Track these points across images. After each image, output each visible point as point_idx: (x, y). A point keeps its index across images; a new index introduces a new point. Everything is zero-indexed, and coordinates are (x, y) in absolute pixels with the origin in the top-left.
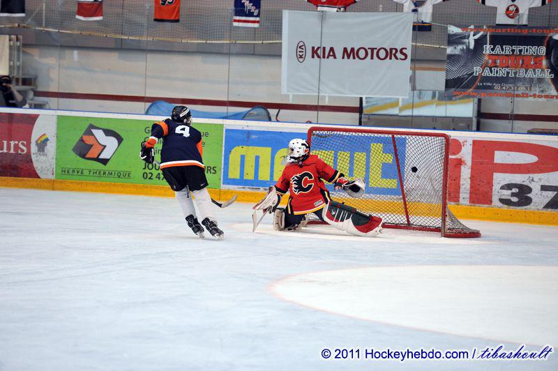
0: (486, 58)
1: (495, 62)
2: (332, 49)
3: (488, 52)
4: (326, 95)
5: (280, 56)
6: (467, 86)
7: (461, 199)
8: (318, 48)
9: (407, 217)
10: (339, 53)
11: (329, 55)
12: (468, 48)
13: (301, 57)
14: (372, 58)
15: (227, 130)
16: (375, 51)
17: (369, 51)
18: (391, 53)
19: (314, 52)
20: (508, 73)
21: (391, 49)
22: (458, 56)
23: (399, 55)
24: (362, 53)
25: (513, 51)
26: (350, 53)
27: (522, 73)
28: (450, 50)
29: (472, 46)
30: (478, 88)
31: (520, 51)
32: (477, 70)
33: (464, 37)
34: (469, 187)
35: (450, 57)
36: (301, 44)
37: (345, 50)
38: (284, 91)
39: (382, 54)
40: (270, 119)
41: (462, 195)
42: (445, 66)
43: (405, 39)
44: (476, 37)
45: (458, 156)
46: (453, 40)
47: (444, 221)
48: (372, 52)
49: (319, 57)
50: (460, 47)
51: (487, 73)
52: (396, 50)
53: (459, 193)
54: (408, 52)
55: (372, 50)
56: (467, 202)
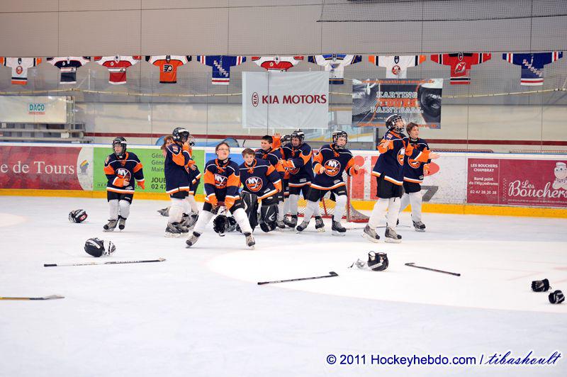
0: (379, 101)
1: (384, 103)
2: (276, 97)
3: (380, 97)
4: (273, 128)
5: (241, 104)
6: (367, 120)
7: (365, 196)
8: (267, 97)
9: (325, 209)
10: (281, 99)
11: (274, 101)
12: (366, 94)
13: (255, 103)
14: (303, 102)
15: (207, 154)
16: (305, 98)
17: (301, 98)
18: (315, 99)
19: (264, 99)
20: (393, 110)
21: (315, 96)
22: (360, 99)
23: (320, 99)
24: (296, 99)
25: (396, 95)
26: (288, 100)
27: (402, 110)
28: (354, 96)
29: (369, 93)
30: (374, 120)
31: (401, 95)
32: (373, 109)
33: (363, 87)
34: (370, 188)
35: (355, 100)
36: (255, 94)
37: (285, 97)
38: (244, 126)
39: (310, 99)
40: (238, 146)
41: (365, 194)
42: (351, 107)
43: (324, 89)
44: (372, 86)
45: (362, 168)
46: (356, 89)
47: (348, 211)
48: (304, 98)
49: (267, 102)
50: (361, 93)
51: (379, 111)
52: (319, 96)
53: (363, 192)
54: (327, 97)
55: (303, 97)
56: (369, 198)
